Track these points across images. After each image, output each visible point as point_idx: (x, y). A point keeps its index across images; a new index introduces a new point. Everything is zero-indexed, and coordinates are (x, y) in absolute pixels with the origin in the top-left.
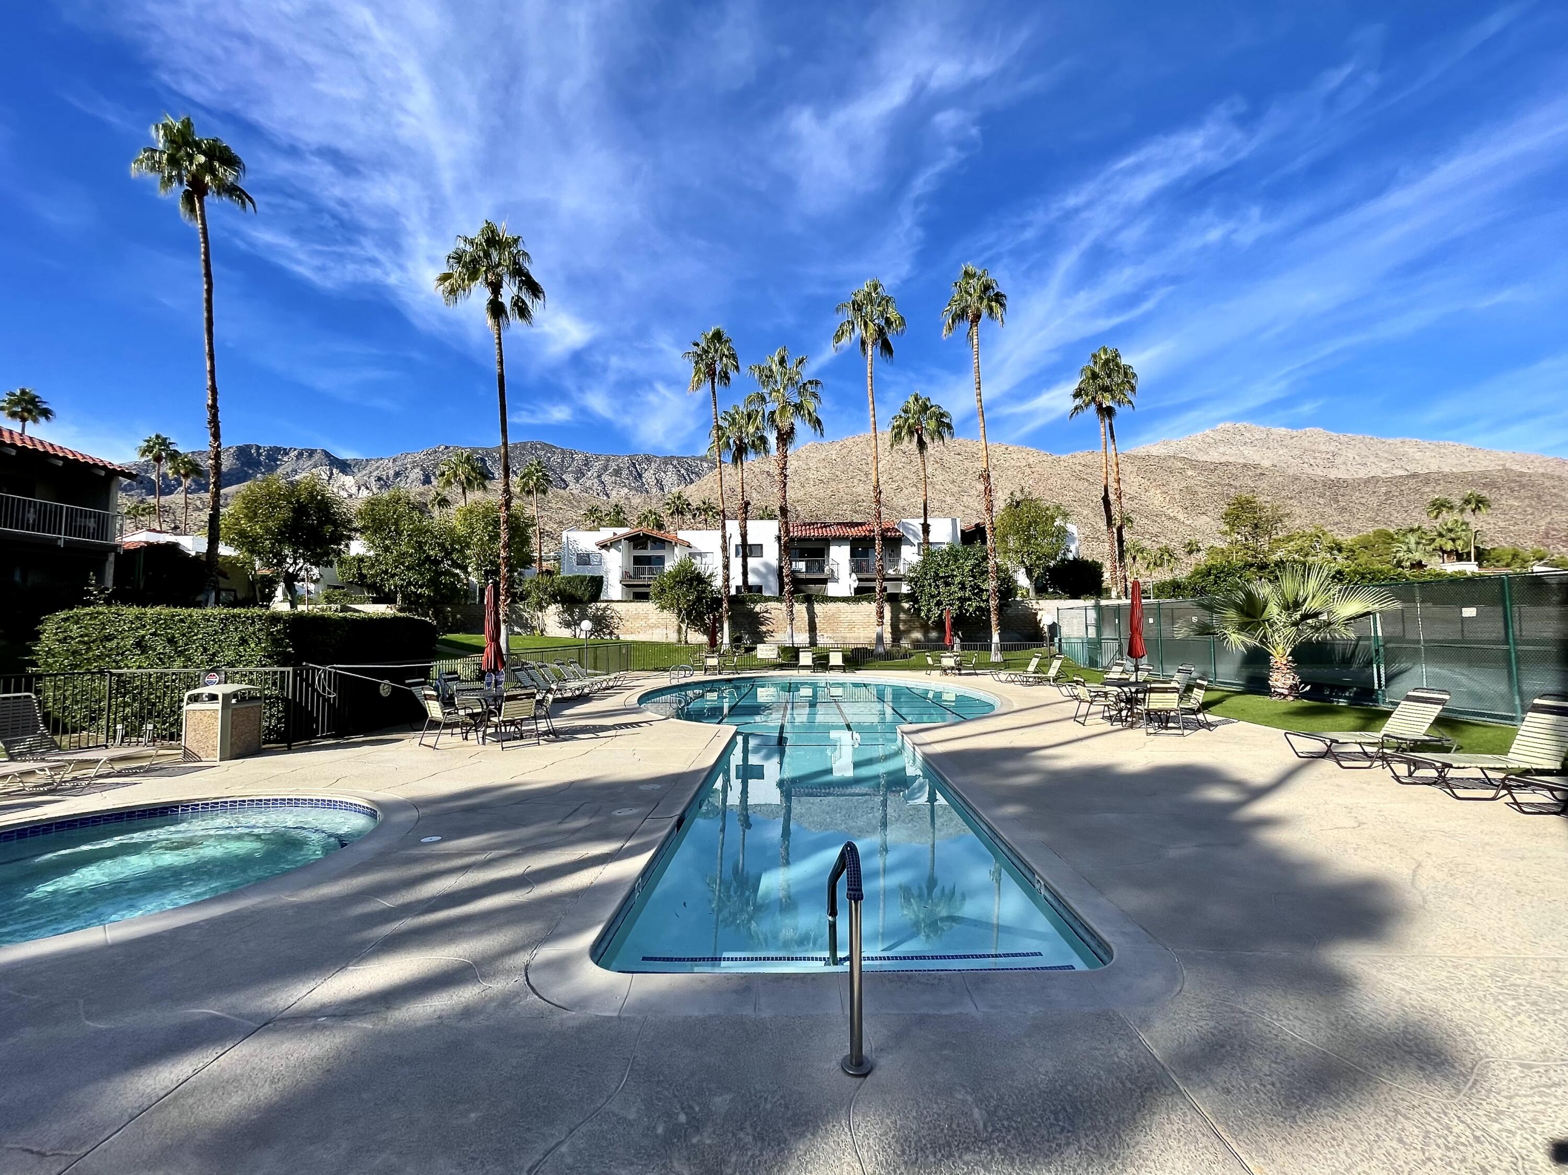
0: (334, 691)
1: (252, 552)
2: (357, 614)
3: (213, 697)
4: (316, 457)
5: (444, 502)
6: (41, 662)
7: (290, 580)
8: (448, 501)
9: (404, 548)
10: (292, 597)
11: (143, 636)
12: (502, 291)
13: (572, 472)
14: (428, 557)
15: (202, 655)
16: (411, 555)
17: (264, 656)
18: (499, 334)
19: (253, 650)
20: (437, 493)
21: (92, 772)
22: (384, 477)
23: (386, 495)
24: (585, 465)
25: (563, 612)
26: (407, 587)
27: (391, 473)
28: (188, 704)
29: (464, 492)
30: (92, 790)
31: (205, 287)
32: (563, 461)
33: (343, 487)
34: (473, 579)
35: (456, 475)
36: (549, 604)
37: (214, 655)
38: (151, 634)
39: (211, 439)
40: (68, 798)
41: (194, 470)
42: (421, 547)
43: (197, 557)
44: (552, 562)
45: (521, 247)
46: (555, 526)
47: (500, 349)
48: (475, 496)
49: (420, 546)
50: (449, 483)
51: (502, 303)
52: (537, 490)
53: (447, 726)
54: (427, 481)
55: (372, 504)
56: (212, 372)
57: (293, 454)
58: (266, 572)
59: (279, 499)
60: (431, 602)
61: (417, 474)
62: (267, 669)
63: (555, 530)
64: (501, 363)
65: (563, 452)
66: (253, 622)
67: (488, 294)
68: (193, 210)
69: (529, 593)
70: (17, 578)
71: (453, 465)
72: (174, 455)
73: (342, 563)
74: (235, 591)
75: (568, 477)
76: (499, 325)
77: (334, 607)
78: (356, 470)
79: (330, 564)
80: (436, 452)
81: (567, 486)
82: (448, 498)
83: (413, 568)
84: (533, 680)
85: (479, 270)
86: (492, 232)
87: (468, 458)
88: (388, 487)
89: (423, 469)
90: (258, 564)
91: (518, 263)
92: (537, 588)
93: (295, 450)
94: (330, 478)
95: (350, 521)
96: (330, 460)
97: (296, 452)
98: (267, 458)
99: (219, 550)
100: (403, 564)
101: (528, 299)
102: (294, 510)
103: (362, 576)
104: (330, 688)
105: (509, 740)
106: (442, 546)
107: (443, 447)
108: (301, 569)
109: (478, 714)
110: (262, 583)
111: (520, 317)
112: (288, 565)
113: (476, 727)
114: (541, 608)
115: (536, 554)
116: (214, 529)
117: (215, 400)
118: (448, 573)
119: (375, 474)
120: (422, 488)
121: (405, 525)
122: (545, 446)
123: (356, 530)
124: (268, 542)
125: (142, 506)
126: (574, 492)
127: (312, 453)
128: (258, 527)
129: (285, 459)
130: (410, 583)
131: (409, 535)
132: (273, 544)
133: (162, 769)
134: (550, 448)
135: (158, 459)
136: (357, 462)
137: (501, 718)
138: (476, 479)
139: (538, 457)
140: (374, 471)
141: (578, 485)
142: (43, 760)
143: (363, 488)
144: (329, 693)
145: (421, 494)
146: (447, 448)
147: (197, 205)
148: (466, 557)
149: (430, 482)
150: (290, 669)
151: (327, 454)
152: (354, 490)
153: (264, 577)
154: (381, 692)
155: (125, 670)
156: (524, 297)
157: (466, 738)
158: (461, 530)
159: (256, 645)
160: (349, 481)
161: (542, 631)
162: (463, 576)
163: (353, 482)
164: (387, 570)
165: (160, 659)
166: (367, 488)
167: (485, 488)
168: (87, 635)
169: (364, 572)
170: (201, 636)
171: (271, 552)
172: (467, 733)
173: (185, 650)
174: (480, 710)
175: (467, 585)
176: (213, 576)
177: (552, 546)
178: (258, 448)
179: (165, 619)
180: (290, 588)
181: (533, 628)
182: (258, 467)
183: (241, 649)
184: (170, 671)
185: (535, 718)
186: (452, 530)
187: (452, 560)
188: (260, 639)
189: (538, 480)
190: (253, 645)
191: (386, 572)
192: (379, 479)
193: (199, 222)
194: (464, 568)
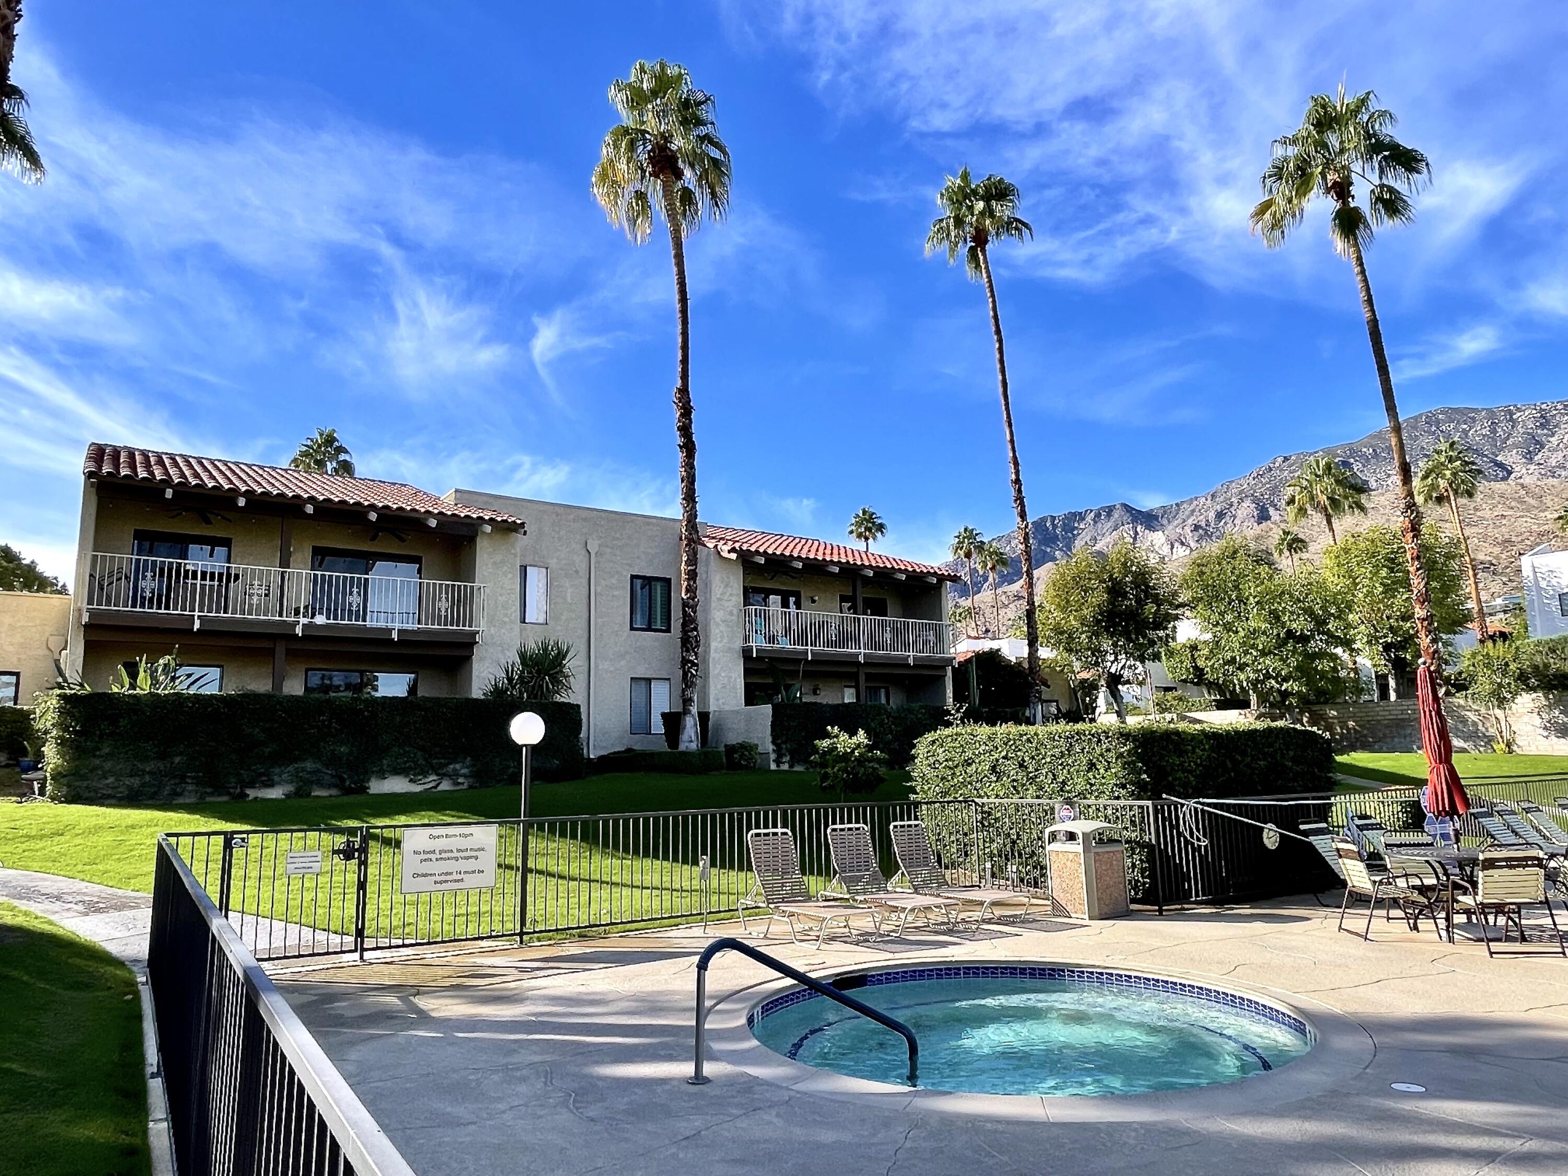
0: (1205, 836)
1: (1069, 650)
2: (1198, 727)
3: (1071, 836)
4: (1116, 515)
5: (1296, 544)
6: (918, 789)
7: (1114, 681)
8: (1302, 541)
9: (1253, 624)
10: (1118, 706)
11: (997, 760)
12: (1354, 190)
13: (1515, 446)
14: (1290, 634)
15: (1052, 783)
16: (1264, 633)
17: (1116, 785)
18: (1359, 259)
19: (1103, 778)
20: (1284, 532)
21: (977, 915)
22: (1203, 524)
23: (1214, 548)
24: (1543, 426)
25: (1549, 706)
26: (1263, 682)
27: (1212, 515)
28: (1049, 843)
29: (1329, 522)
30: (982, 936)
31: (997, 346)
32: (1494, 431)
33: (1151, 549)
34: (1364, 661)
35: (1312, 498)
36: (1515, 694)
37: (1064, 783)
38: (1003, 758)
39: (1019, 519)
40: (963, 941)
41: (1001, 560)
42: (1278, 618)
43: (1019, 664)
44: (1501, 615)
45: (1374, 105)
46: (1497, 550)
47: (1365, 280)
48: (1346, 523)
49: (1275, 617)
50: (1302, 511)
51: (1356, 209)
52: (1456, 492)
53: (1380, 903)
54: (1263, 516)
55: (1199, 565)
56: (1012, 441)
57: (1090, 518)
58: (1085, 675)
59: (1090, 579)
60: (1305, 703)
61: (1247, 509)
62: (1122, 802)
63: (1497, 558)
64: (1370, 301)
65: (1491, 413)
66: (1099, 741)
67: (1331, 204)
68: (978, 266)
69: (1472, 679)
70: (883, 701)
71: (1305, 483)
72: (980, 547)
73: (1171, 654)
74: (1057, 701)
75: (1510, 458)
76: (1356, 245)
77: (1168, 716)
78: (1165, 522)
79: (1156, 657)
80: (1271, 469)
81: (1510, 473)
82: (1301, 536)
83: (1270, 652)
84: (1516, 834)
85: (1312, 174)
86: (1324, 107)
87: (1328, 467)
88: (1210, 537)
89: (1256, 501)
90: (1077, 665)
91: (1375, 135)
92: (1488, 666)
93: (1091, 511)
94: (1135, 539)
95: (1175, 594)
96: (1132, 515)
97: (1092, 515)
98: (1063, 530)
99: (1039, 653)
100: (1253, 646)
101: (1398, 181)
102: (1109, 591)
103: (1199, 672)
104: (1198, 830)
105: (1499, 940)
106: (1309, 612)
107: (1280, 460)
108: (1123, 667)
109: (1431, 888)
110: (1083, 688)
111: (1390, 216)
112: (1109, 664)
113: (1428, 910)
114: (1502, 702)
115: (1471, 605)
116: (1032, 627)
117: (1017, 473)
118: (1321, 655)
119: (1190, 521)
120: (1258, 529)
121: (1251, 589)
122: (1454, 414)
123: (1182, 605)
124: (1084, 636)
125: (958, 611)
126: (1527, 480)
127: (1110, 511)
128: (1072, 618)
129: (1082, 526)
130: (1268, 676)
131: (1257, 603)
132: (1090, 638)
133: (1035, 921)
134: (1465, 416)
135: (968, 555)
136: (1165, 510)
137: (1479, 899)
138: (1346, 498)
139: (1448, 436)
140: (1188, 517)
141: (1532, 467)
142: (938, 896)
143: (1176, 545)
144: (1198, 839)
145: (1257, 538)
146: (1286, 459)
147: (981, 258)
148: (1349, 626)
149: (1268, 518)
150: (1149, 803)
151: (1127, 508)
152: (1166, 550)
153: (1084, 681)
154: (1266, 841)
155: (985, 800)
156: (1392, 183)
157: (1416, 928)
158: (1335, 582)
159: (1106, 771)
160: (1158, 538)
161: (1509, 745)
162: (1345, 656)
163: (1163, 539)
164: (1234, 658)
165: (1014, 787)
166: (1182, 544)
167: (1362, 508)
168: (950, 760)
169: (1201, 663)
170: (1048, 760)
171: (1089, 649)
172: (1417, 918)
173: (1036, 776)
174: (1434, 881)
175: (1356, 671)
176: (1037, 685)
177: (1496, 587)
178: (1053, 518)
179: (1014, 740)
180: (1115, 694)
181: (1490, 740)
182: (1055, 543)
183: (1090, 775)
184: (1024, 801)
185: (1546, 903)
186: (1322, 586)
187: (1328, 633)
188: (1109, 762)
189: (1454, 474)
190: (1102, 771)
191: (1233, 661)
192: (1197, 528)
193: (985, 275)
194: (1347, 643)
